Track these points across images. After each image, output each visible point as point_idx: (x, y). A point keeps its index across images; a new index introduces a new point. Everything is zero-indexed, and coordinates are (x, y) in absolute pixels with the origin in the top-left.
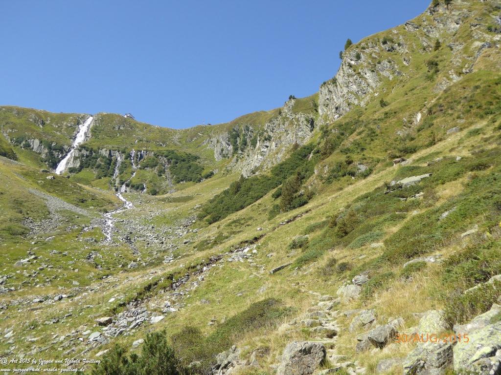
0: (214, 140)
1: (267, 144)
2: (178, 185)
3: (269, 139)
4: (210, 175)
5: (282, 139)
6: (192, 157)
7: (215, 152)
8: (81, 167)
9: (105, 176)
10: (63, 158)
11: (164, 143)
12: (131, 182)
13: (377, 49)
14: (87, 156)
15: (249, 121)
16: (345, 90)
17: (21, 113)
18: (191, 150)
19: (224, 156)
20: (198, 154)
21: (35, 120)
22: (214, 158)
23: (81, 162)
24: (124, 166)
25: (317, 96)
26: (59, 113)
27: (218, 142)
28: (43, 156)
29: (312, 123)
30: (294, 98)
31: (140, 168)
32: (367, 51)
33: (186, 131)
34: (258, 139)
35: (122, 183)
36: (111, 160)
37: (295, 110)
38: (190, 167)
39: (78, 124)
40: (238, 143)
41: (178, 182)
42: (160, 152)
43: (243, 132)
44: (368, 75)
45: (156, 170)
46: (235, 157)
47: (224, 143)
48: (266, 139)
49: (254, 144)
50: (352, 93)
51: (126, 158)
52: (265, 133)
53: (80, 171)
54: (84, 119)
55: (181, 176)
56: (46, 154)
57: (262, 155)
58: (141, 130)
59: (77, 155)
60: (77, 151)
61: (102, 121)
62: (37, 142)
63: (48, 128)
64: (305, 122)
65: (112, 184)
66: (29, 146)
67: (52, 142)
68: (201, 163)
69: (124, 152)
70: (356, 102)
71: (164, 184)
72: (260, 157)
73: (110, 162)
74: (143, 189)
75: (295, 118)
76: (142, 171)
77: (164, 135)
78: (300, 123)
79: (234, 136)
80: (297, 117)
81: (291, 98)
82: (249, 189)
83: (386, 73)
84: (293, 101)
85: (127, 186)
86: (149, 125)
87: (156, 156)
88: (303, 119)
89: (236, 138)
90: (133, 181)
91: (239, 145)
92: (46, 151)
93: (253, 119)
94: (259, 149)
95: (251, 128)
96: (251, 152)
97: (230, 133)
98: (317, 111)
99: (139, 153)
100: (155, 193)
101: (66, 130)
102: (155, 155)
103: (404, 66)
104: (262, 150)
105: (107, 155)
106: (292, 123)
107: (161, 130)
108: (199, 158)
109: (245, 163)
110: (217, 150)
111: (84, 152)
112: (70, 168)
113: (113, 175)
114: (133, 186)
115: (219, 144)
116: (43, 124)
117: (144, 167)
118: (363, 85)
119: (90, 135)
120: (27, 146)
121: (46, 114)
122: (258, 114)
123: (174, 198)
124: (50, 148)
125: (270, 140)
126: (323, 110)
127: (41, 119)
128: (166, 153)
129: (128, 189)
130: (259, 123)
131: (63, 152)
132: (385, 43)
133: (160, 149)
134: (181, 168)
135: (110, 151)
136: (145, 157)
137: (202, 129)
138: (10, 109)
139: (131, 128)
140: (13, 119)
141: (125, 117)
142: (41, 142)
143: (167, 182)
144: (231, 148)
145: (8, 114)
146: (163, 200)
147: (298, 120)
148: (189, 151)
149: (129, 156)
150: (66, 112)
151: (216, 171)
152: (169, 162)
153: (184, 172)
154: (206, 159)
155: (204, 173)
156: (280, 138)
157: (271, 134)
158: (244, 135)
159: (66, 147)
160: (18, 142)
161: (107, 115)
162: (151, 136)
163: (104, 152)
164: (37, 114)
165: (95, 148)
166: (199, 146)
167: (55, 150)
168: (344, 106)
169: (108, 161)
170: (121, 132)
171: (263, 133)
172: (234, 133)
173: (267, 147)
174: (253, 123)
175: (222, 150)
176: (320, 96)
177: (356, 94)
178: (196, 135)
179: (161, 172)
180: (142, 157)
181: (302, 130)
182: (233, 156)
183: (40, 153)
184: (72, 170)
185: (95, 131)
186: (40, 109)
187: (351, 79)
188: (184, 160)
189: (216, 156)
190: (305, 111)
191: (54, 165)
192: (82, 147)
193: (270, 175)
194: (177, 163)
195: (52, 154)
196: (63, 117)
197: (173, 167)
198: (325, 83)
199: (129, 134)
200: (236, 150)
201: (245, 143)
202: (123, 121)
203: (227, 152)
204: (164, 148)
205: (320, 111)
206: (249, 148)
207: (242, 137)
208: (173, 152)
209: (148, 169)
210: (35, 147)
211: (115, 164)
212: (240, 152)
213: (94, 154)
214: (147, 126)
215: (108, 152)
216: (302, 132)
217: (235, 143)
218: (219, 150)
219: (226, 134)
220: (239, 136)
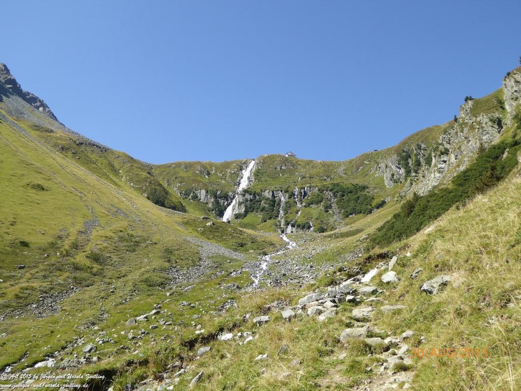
0: (382, 165)
1: (445, 158)
2: (347, 220)
3: (446, 152)
4: (382, 205)
5: (463, 148)
6: (360, 187)
7: (385, 178)
8: (246, 212)
9: (270, 218)
10: (228, 205)
11: (328, 177)
12: (296, 221)
14: (251, 200)
15: (420, 138)
17: (188, 166)
18: (358, 180)
19: (396, 182)
20: (366, 184)
21: (201, 172)
22: (384, 185)
23: (246, 206)
24: (289, 206)
25: (501, 91)
26: (224, 161)
27: (387, 167)
28: (210, 205)
29: (499, 123)
30: (471, 99)
31: (305, 206)
33: (351, 162)
34: (433, 154)
35: (287, 224)
36: (274, 202)
37: (474, 112)
38: (358, 198)
39: (241, 169)
40: (410, 165)
41: (347, 216)
42: (324, 186)
43: (415, 152)
45: (321, 206)
46: (409, 181)
47: (393, 167)
48: (442, 153)
49: (429, 162)
51: (290, 198)
52: (441, 147)
53: (245, 216)
54: (246, 164)
55: (349, 210)
56: (213, 203)
57: (439, 172)
58: (304, 167)
59: (241, 201)
60: (241, 196)
61: (264, 163)
62: (203, 192)
63: (213, 178)
64: (490, 123)
65: (277, 226)
66: (197, 197)
67: (217, 190)
68: (370, 192)
69: (287, 191)
71: (331, 220)
72: (437, 175)
73: (274, 203)
74: (309, 227)
75: (476, 122)
76: (307, 209)
77: (328, 168)
78: (484, 125)
79: (404, 159)
80: (478, 119)
81: (467, 99)
82: (425, 208)
84: (470, 103)
85: (293, 226)
86: (311, 161)
87: (321, 191)
89: (407, 160)
90: (299, 220)
91: (412, 167)
92: (213, 200)
93: (425, 136)
94: (435, 166)
95: (423, 146)
96: (426, 172)
97: (399, 154)
98: (503, 109)
99: (302, 191)
100: (322, 230)
101: (230, 177)
102: (319, 190)
104: (440, 166)
105: (270, 197)
106: (472, 128)
107: (324, 165)
108: (368, 187)
109: (420, 185)
110: (387, 176)
111: (248, 197)
112: (235, 215)
113: (278, 216)
114: (299, 226)
115: (388, 170)
116: (209, 174)
117: (308, 205)
119: (253, 179)
120: (195, 197)
121: (211, 165)
122: (430, 130)
123: (341, 234)
124: (216, 196)
125: (447, 154)
126: (511, 105)
127: (206, 170)
128: (331, 187)
129: (294, 229)
130: (433, 139)
131: (228, 198)
133: (325, 183)
134: (349, 200)
135: (273, 192)
136: (309, 193)
137: (368, 157)
138: (178, 165)
139: (293, 166)
140: (182, 174)
141: (287, 156)
142: (207, 192)
143: (335, 217)
144: (402, 171)
145: (177, 170)
146: (330, 236)
147: (480, 123)
148: (356, 182)
149: (292, 195)
150: (229, 160)
151: (388, 200)
152: (335, 196)
153: (352, 204)
154: (375, 188)
155: (374, 203)
156: (460, 148)
157: (448, 146)
158: (416, 155)
159: (230, 194)
160: (187, 194)
161: (269, 157)
162: (314, 171)
163: (268, 194)
164: (203, 166)
165: (258, 191)
166: (366, 175)
167: (221, 198)
169: (272, 203)
170: (283, 172)
171: (438, 148)
172: (404, 154)
173: (445, 162)
174: (425, 140)
175: (393, 175)
176: (505, 91)
178: (362, 164)
179: (328, 208)
180: (305, 194)
181: (488, 133)
182: (406, 180)
183: (207, 203)
184: (237, 216)
185: (257, 174)
186: (205, 160)
188: (351, 192)
189: (387, 183)
190: (488, 110)
191: (221, 214)
192: (246, 191)
194: (343, 196)
195: (218, 203)
196: (227, 165)
197: (340, 201)
198: (509, 74)
199: (291, 173)
200: (408, 172)
201: (418, 164)
202: (285, 161)
203: (398, 177)
204: (328, 182)
205: (507, 107)
206: (424, 167)
207: (414, 158)
208: (338, 185)
209: (313, 206)
210: (202, 197)
211: (279, 205)
212: (414, 174)
213: (257, 197)
214: (308, 163)
215: (271, 193)
216: (487, 135)
217: (406, 166)
218: (389, 176)
219: (395, 157)
220: (410, 157)
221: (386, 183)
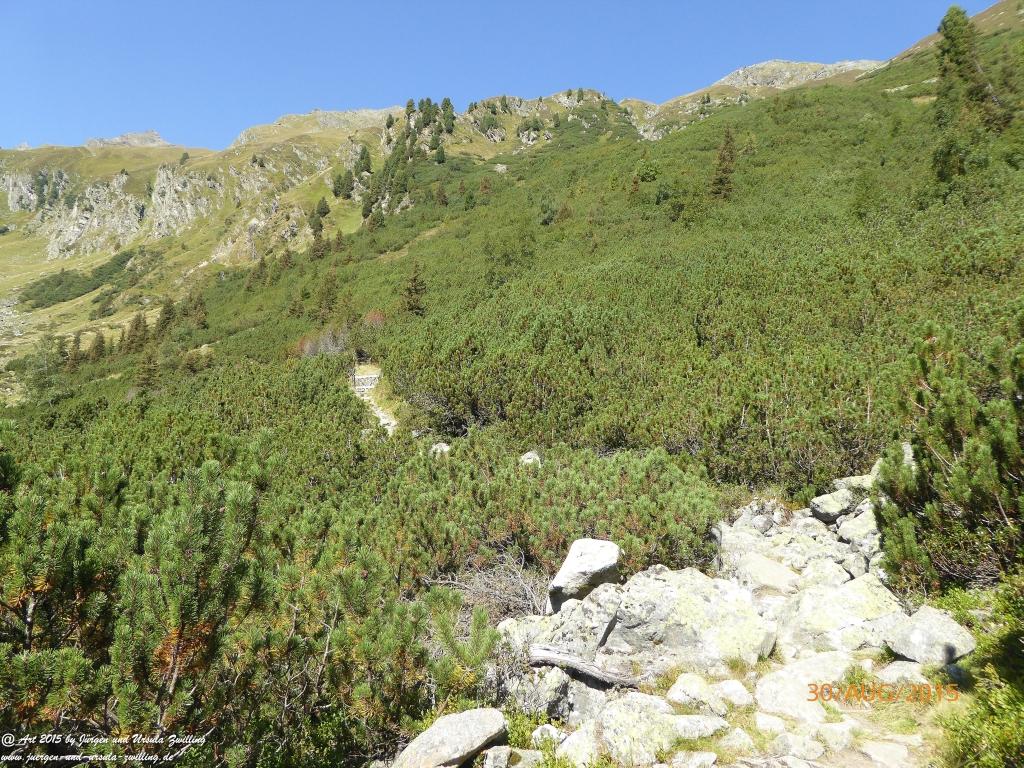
1: (88, 215)
3: (90, 209)
4: (3, 231)
5: (107, 219)
7: (10, 196)
13: (201, 183)
15: (63, 162)
16: (168, 213)
19: (23, 206)
22: (6, 205)
25: (153, 179)
29: (142, 211)
30: (126, 174)
32: (194, 181)
34: (76, 203)
37: (126, 188)
40: (45, 193)
43: (54, 180)
44: (188, 206)
46: (40, 213)
47: (24, 188)
48: (86, 209)
49: (70, 204)
50: (173, 217)
52: (86, 201)
57: (79, 227)
64: (134, 209)
70: (175, 227)
72: (77, 229)
75: (124, 200)
78: (129, 209)
79: (39, 183)
80: (127, 198)
81: (123, 172)
83: (202, 210)
84: (125, 178)
88: (132, 206)
89: (42, 186)
91: (47, 197)
93: (70, 158)
94: (76, 216)
95: (65, 176)
96: (63, 213)
97: (35, 176)
98: (150, 196)
103: (216, 209)
104: (81, 221)
106: (119, 205)
109: (54, 226)
110: (13, 195)
115: (16, 189)
118: (183, 213)
125: (91, 212)
132: (209, 180)
144: (34, 197)
147: (127, 203)
151: (12, 228)
156: (104, 216)
157: (93, 204)
158: (55, 184)
168: (164, 226)
171: (83, 199)
172: (41, 177)
173: (87, 218)
174: (70, 170)
175: (21, 198)
176: (157, 181)
177: (176, 219)
181: (130, 218)
182: (37, 210)
187: (175, 205)
189: (12, 204)
190: (137, 193)
193: (89, 275)
200: (41, 202)
201: (55, 195)
203: (28, 202)
205: (153, 197)
206: (62, 206)
207: (51, 186)
212: (47, 207)
216: (129, 221)
217: (40, 193)
218: (17, 197)
219: (29, 178)
220: (46, 183)
221: (10, 203)
